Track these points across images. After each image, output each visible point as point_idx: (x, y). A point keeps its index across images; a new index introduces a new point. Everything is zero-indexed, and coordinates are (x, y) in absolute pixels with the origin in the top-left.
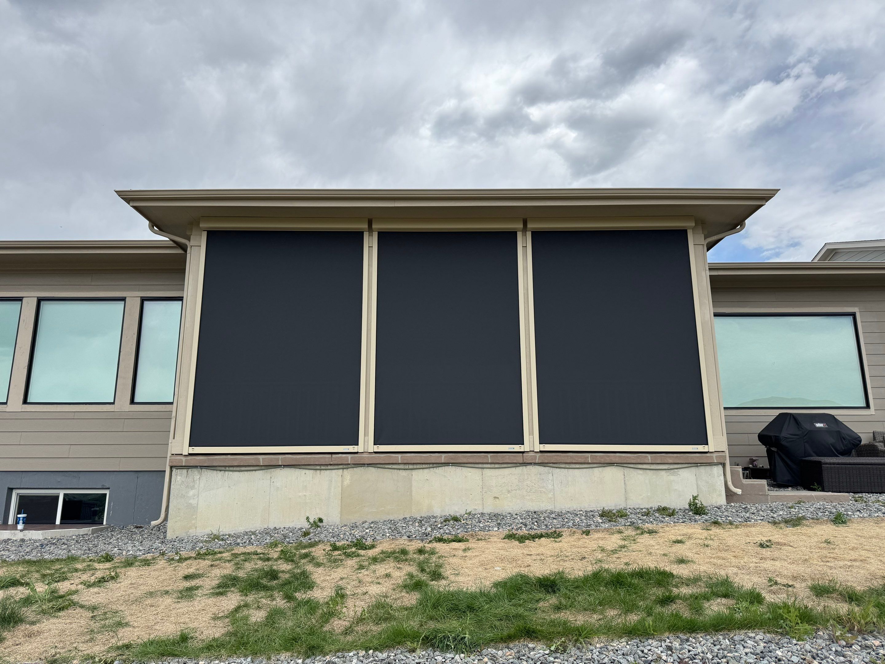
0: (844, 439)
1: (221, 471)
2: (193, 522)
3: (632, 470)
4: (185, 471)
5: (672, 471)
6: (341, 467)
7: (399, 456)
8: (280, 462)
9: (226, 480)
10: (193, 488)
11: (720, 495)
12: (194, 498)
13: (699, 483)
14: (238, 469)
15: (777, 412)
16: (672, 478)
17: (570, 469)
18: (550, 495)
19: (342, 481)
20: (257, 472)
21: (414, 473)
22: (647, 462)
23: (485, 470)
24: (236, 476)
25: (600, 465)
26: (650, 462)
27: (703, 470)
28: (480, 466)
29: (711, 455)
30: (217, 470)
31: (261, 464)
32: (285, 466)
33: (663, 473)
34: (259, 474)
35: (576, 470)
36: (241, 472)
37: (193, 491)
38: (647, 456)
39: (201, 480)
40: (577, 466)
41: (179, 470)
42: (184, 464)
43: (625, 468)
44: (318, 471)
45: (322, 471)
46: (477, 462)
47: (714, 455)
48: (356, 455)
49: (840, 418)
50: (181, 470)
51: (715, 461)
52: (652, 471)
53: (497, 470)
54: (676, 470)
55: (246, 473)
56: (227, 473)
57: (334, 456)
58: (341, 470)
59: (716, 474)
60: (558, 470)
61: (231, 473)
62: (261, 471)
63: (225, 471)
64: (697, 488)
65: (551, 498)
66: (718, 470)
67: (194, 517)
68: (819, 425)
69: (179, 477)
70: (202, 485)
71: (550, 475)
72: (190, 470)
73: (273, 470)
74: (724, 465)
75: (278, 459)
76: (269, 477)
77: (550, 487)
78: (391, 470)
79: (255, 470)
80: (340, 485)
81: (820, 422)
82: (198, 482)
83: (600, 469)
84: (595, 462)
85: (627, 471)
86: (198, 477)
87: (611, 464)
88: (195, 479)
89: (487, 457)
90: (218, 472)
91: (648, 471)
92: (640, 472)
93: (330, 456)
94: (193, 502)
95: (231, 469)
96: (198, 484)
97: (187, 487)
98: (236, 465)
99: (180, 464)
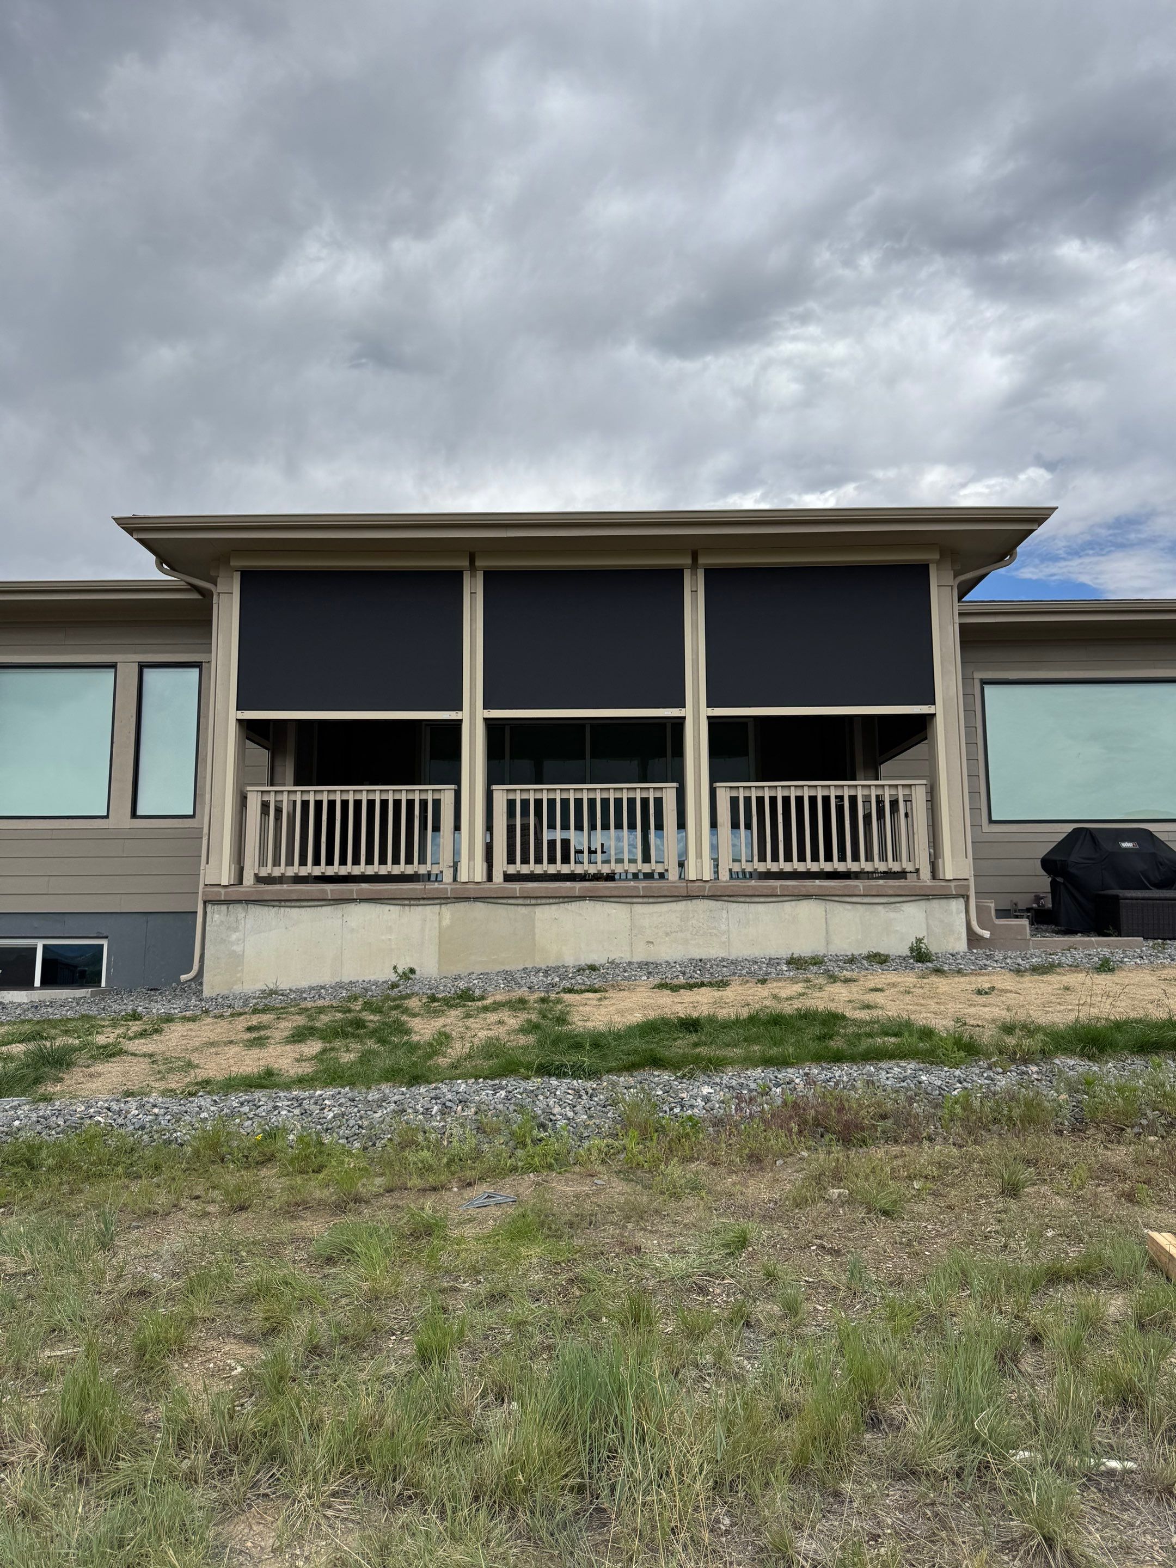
0: (1161, 865)
1: (274, 906)
2: (238, 975)
3: (836, 904)
4: (224, 908)
5: (893, 906)
6: (438, 901)
7: (517, 887)
8: (355, 894)
9: (282, 919)
10: (236, 930)
11: (959, 939)
12: (238, 944)
13: (930, 922)
14: (298, 904)
15: (1070, 828)
16: (892, 915)
17: (752, 905)
18: (724, 939)
19: (440, 921)
20: (324, 908)
21: (538, 910)
22: (858, 893)
23: (635, 905)
24: (294, 913)
25: (793, 898)
26: (862, 893)
27: (935, 903)
28: (628, 900)
29: (949, 884)
30: (268, 906)
31: (330, 898)
32: (362, 900)
33: (880, 908)
34: (327, 910)
35: (760, 905)
36: (301, 909)
37: (237, 933)
38: (857, 886)
39: (247, 919)
40: (762, 900)
41: (216, 906)
42: (223, 898)
43: (827, 902)
44: (407, 908)
45: (412, 907)
46: (624, 895)
47: (953, 884)
48: (458, 886)
49: (1162, 837)
50: (219, 906)
51: (954, 893)
52: (865, 906)
53: (651, 905)
54: (898, 905)
55: (308, 909)
56: (282, 909)
57: (428, 887)
58: (438, 906)
59: (954, 911)
60: (735, 905)
61: (288, 909)
62: (329, 907)
63: (279, 907)
64: (928, 928)
65: (724, 943)
66: (957, 906)
67: (240, 968)
68: (1126, 845)
69: (216, 916)
70: (248, 926)
71: (725, 912)
72: (231, 906)
73: (345, 905)
74: (966, 898)
75: (352, 891)
76: (340, 916)
77: (723, 927)
78: (506, 906)
79: (321, 906)
80: (437, 925)
81: (1129, 841)
82: (243, 922)
83: (793, 903)
84: (785, 893)
85: (830, 905)
86: (243, 915)
87: (808, 896)
88: (239, 918)
89: (638, 887)
90: (271, 908)
91: (859, 906)
92: (849, 907)
93: (422, 887)
94: (237, 948)
95: (287, 904)
96: (243, 924)
97: (228, 928)
98: (295, 898)
99: (218, 898)
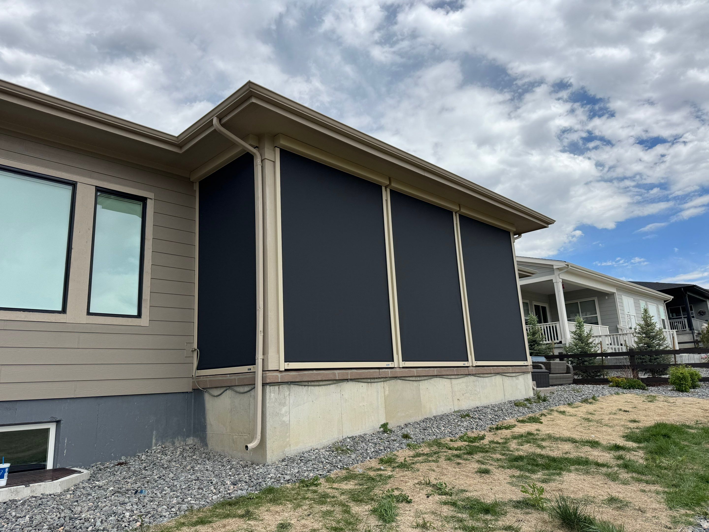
1: (305, 386)
2: (288, 440)
4: (277, 387)
5: (517, 377)
6: (382, 380)
7: (415, 370)
9: (310, 395)
10: (284, 404)
11: (531, 391)
12: (286, 415)
13: (525, 384)
14: (317, 383)
16: (517, 381)
18: (478, 396)
19: (384, 392)
20: (331, 386)
21: (421, 383)
23: (452, 379)
24: (316, 390)
25: (495, 375)
27: (526, 376)
28: (449, 377)
30: (302, 385)
31: (337, 379)
32: (352, 380)
33: (514, 378)
34: (333, 388)
35: (486, 378)
36: (320, 387)
37: (285, 407)
38: (510, 368)
39: (290, 396)
40: (487, 375)
41: (272, 387)
42: (280, 381)
43: (503, 376)
44: (370, 384)
45: (372, 383)
46: (451, 374)
47: (529, 367)
48: (393, 370)
50: (274, 387)
52: (511, 378)
53: (457, 379)
55: (323, 387)
56: (310, 387)
57: (381, 370)
58: (383, 382)
59: (530, 379)
61: (313, 388)
62: (334, 385)
63: (308, 386)
64: (525, 387)
65: (479, 398)
66: (529, 376)
67: (288, 434)
69: (273, 395)
70: (291, 401)
71: (478, 382)
72: (281, 386)
73: (341, 384)
75: (347, 373)
76: (339, 391)
77: (478, 390)
78: (409, 382)
79: (330, 385)
80: (383, 395)
82: (288, 398)
86: (288, 393)
87: (498, 374)
88: (286, 396)
89: (454, 370)
90: (303, 387)
93: (377, 370)
94: (286, 419)
95: (313, 383)
96: (288, 400)
97: (280, 404)
98: (320, 379)
99: (276, 381)
